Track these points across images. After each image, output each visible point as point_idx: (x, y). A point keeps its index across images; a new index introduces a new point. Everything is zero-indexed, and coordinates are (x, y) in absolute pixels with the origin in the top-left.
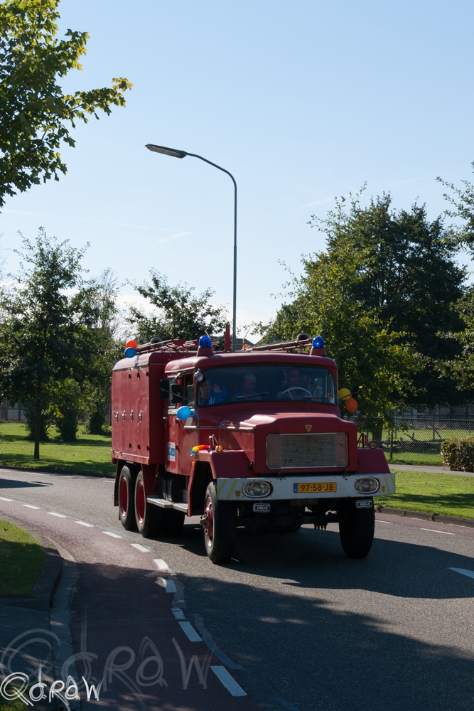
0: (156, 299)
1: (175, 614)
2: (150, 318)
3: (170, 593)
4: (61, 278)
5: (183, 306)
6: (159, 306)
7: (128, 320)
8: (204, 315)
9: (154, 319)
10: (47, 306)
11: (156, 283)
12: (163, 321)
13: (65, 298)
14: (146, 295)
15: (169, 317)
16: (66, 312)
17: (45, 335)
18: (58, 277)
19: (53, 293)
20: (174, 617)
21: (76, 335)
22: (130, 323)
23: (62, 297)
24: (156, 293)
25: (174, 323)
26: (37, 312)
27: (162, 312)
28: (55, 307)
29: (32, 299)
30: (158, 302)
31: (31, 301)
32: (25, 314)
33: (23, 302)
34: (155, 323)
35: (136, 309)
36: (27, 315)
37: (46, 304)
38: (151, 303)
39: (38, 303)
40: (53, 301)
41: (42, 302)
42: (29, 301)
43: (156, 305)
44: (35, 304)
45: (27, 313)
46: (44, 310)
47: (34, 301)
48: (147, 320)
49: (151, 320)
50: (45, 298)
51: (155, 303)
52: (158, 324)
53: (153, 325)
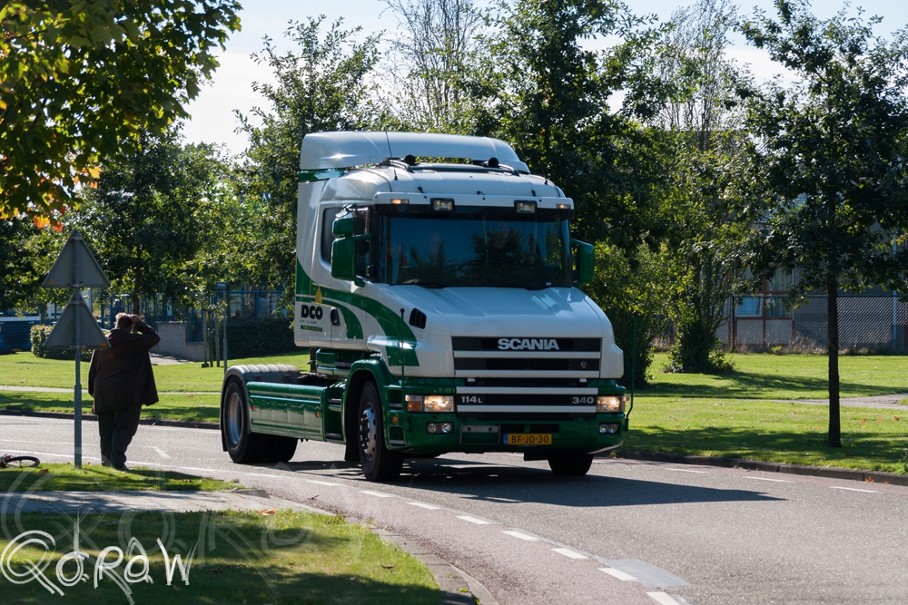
0: (785, 48)
2: (770, 94)
4: (581, 12)
5: (852, 61)
6: (794, 64)
9: (781, 97)
10: (550, 77)
11: (785, 10)
13: (590, 58)
14: (760, 41)
15: (816, 89)
16: (592, 88)
17: (547, 143)
19: (563, 48)
21: (618, 144)
23: (582, 56)
24: (785, 35)
25: (830, 103)
26: (528, 91)
27: (799, 79)
28: (568, 79)
29: (516, 62)
30: (790, 55)
31: (515, 67)
32: (501, 98)
33: (496, 70)
34: (782, 106)
35: (737, 74)
36: (505, 99)
37: (547, 72)
38: (773, 59)
39: (529, 70)
40: (562, 66)
41: (538, 67)
42: (509, 67)
43: (785, 62)
44: (522, 73)
45: (506, 95)
46: (543, 87)
47: (521, 67)
48: (762, 100)
49: (773, 99)
50: (546, 59)
51: (783, 58)
52: (792, 107)
53: (778, 111)
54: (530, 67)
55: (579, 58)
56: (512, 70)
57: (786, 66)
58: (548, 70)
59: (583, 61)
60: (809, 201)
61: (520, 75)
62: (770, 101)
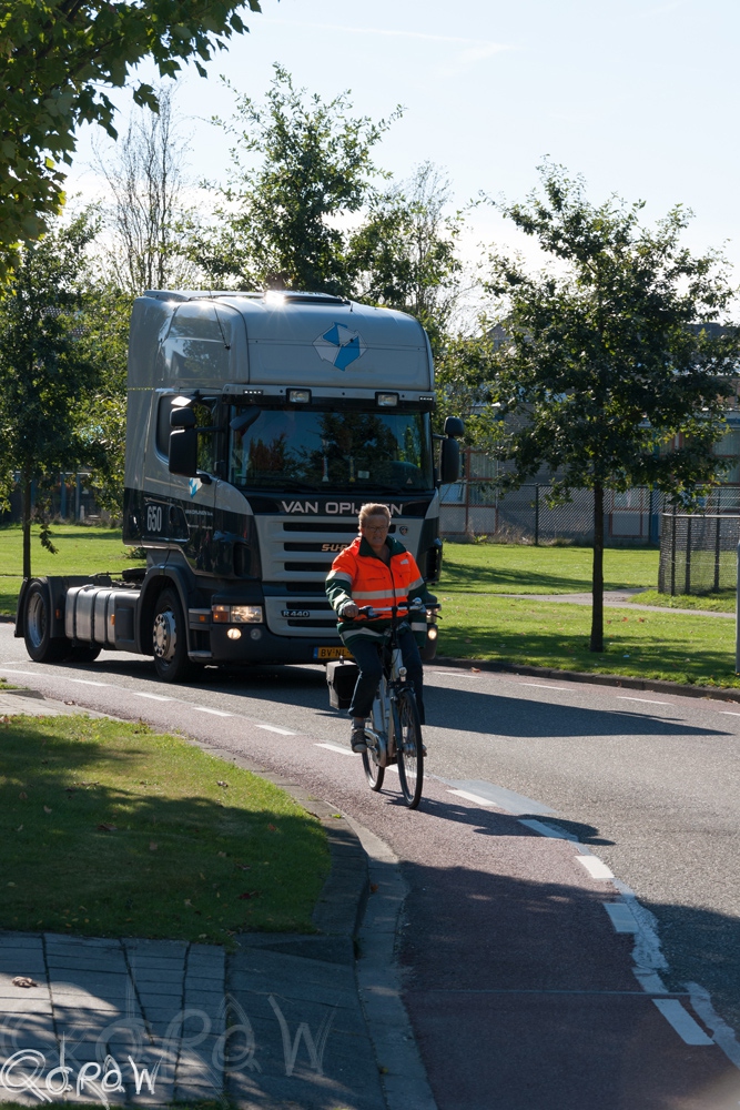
0: (557, 236)
1: (643, 981)
2: (540, 283)
3: (625, 935)
4: (327, 188)
6: (564, 254)
7: (488, 287)
8: (670, 275)
9: (551, 287)
10: (296, 256)
11: (556, 197)
12: (572, 292)
13: (336, 236)
14: (529, 227)
15: (585, 280)
16: (337, 268)
18: (320, 186)
19: (310, 225)
20: (640, 988)
22: (492, 296)
23: (329, 234)
24: (556, 223)
25: (599, 295)
26: (271, 270)
27: (570, 268)
28: (313, 257)
29: (260, 239)
30: (560, 244)
31: (257, 243)
32: (244, 276)
33: (239, 246)
34: (553, 295)
35: (507, 260)
36: (247, 277)
37: (291, 250)
38: (542, 248)
39: (272, 248)
40: (308, 243)
41: (282, 245)
42: (252, 244)
43: (555, 251)
44: (265, 251)
45: (249, 273)
46: (287, 267)
47: (264, 243)
48: (532, 288)
49: (543, 288)
50: (291, 236)
51: (554, 247)
52: (561, 298)
53: (548, 301)
54: (274, 244)
55: (325, 236)
56: (254, 246)
57: (557, 255)
58: (293, 249)
59: (329, 239)
60: (577, 397)
61: (263, 253)
62: (540, 290)
